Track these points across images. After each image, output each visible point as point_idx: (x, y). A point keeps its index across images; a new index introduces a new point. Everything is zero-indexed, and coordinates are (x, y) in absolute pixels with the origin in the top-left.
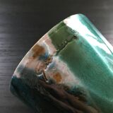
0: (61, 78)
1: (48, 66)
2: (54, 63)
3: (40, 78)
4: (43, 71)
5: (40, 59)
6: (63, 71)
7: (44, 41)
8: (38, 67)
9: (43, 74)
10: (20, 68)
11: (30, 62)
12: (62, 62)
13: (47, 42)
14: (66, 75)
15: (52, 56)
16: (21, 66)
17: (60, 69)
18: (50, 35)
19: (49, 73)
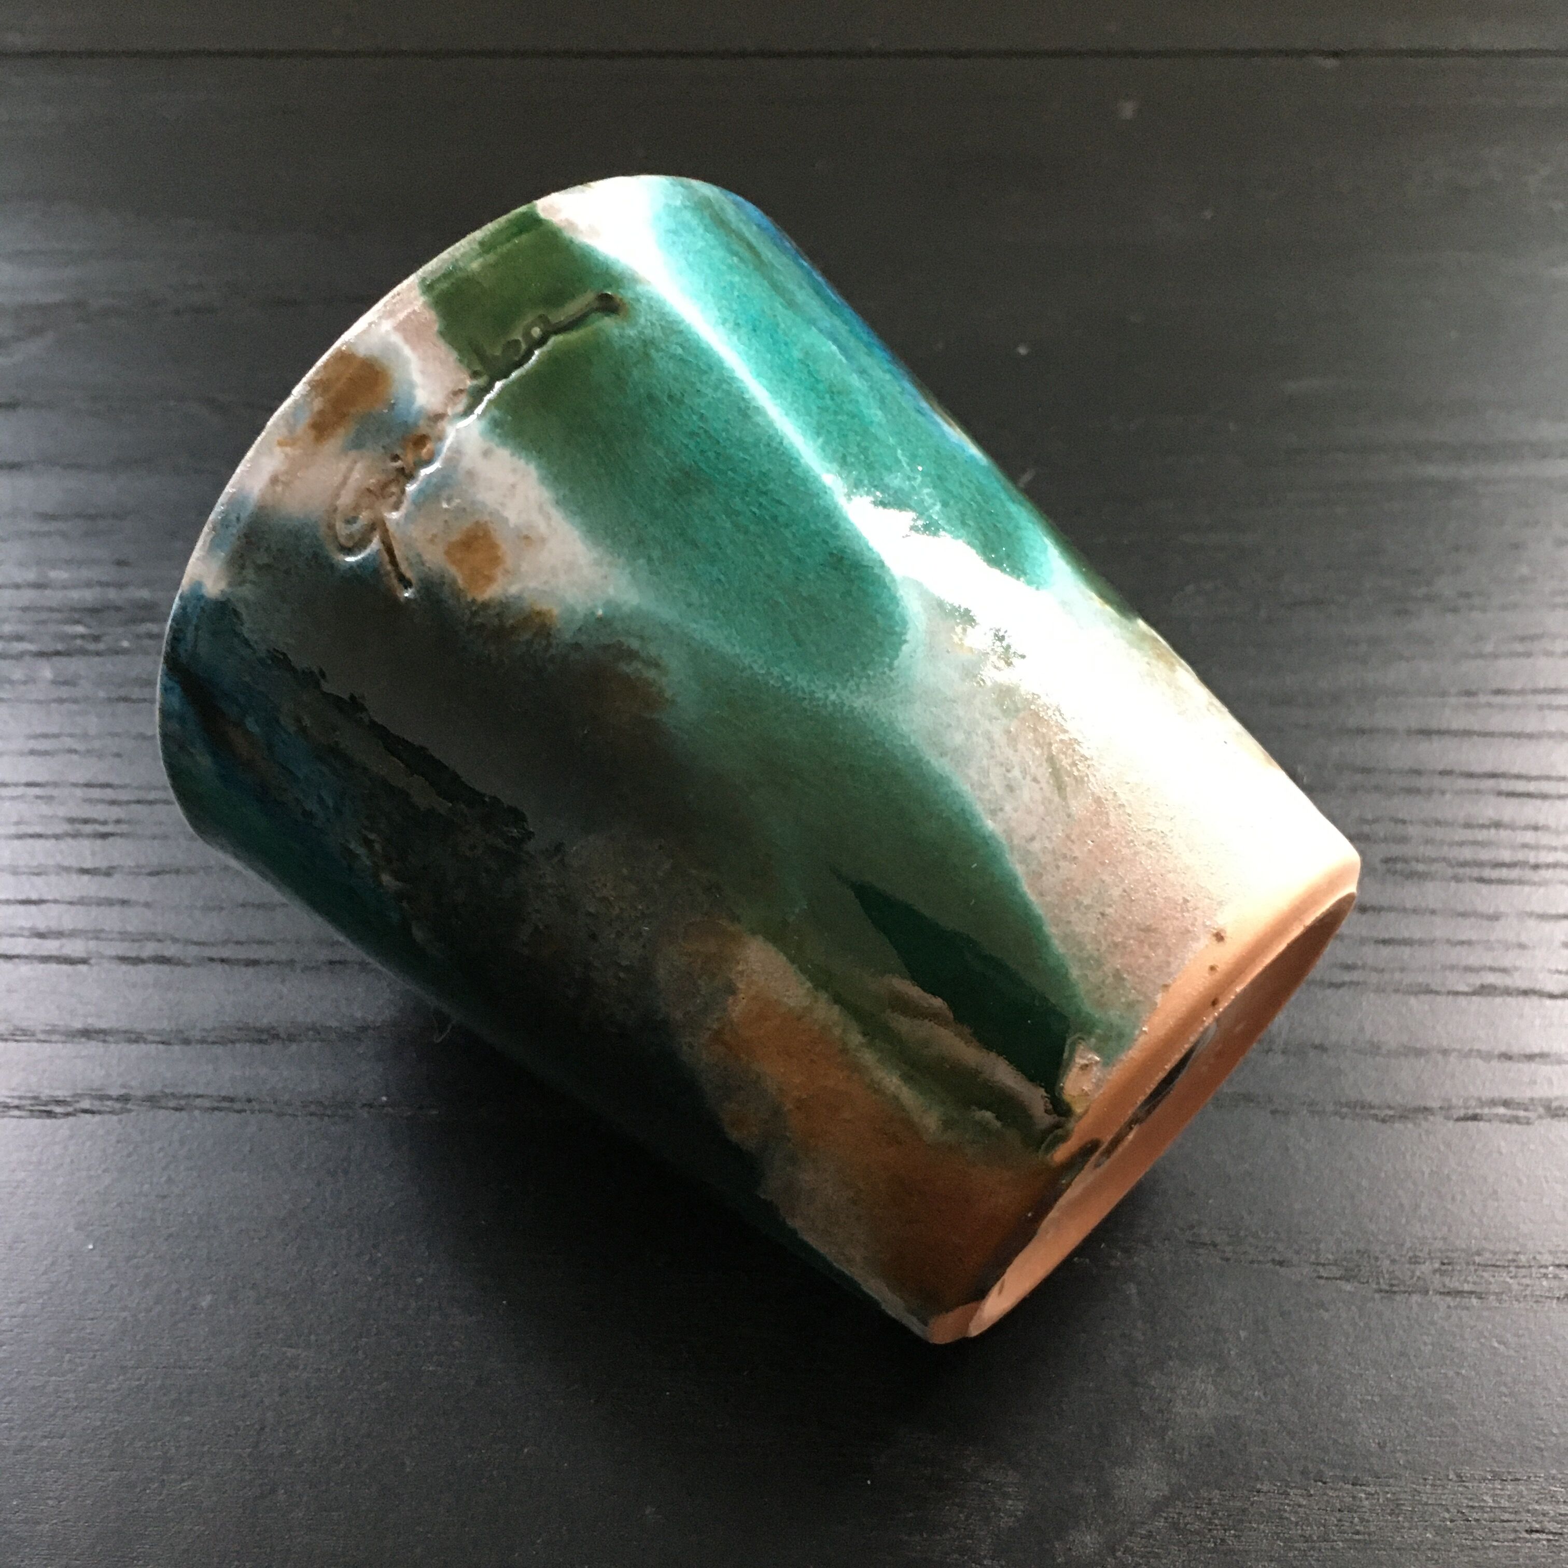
0: (495, 560)
1: (411, 488)
2: (452, 462)
3: (356, 575)
4: (377, 525)
5: (357, 444)
6: (513, 515)
7: (387, 326)
8: (346, 499)
9: (375, 544)
10: (224, 523)
11: (294, 467)
12: (504, 455)
13: (408, 328)
14: (527, 539)
15: (439, 417)
16: (236, 502)
17: (488, 497)
18: (428, 287)
19: (415, 532)
